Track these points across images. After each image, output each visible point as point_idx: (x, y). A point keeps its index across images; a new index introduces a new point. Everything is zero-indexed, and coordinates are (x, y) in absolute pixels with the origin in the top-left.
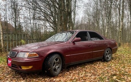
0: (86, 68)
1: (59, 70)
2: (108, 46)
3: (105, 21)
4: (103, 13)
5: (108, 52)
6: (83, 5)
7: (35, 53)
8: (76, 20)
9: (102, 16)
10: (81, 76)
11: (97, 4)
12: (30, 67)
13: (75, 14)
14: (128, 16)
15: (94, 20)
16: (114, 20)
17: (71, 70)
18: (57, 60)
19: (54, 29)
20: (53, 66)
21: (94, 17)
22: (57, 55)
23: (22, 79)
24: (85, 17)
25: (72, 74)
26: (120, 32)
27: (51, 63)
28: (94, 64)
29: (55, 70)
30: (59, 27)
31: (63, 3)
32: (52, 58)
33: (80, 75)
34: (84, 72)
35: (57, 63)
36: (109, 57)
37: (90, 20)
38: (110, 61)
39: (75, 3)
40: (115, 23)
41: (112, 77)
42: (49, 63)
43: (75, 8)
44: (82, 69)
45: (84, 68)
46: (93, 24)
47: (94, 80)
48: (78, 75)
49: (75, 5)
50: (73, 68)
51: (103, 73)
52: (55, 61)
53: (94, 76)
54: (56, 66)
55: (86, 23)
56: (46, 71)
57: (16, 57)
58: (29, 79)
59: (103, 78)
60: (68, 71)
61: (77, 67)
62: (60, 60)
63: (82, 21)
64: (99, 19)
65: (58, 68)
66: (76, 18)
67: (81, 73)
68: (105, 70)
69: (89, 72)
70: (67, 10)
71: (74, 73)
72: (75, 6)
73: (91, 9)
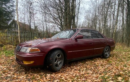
0: (87, 64)
1: (60, 66)
2: (108, 44)
3: (101, 25)
4: (100, 18)
5: (107, 49)
6: (84, 11)
7: (37, 48)
8: (78, 24)
9: (99, 21)
10: (82, 73)
11: (95, 11)
12: (32, 62)
13: (77, 19)
14: (120, 21)
15: (92, 24)
16: (109, 24)
17: (73, 66)
18: (59, 55)
19: (60, 29)
20: (55, 62)
21: (92, 22)
22: (59, 51)
23: (24, 73)
24: (85, 22)
25: (73, 69)
26: (114, 33)
27: (53, 59)
28: (94, 60)
29: (57, 65)
30: (64, 27)
31: (69, 7)
32: (54, 54)
33: (81, 71)
34: (85, 69)
35: (59, 58)
36: (107, 54)
37: (89, 24)
38: (108, 58)
39: (78, 10)
40: (109, 26)
41: (117, 78)
42: (51, 59)
43: (78, 14)
44: (83, 65)
45: (85, 63)
46: (92, 27)
47: (96, 79)
48: (79, 71)
49: (78, 11)
50: (75, 63)
51: (105, 72)
52: (57, 56)
53: (95, 74)
54: (58, 62)
55: (86, 26)
56: (48, 67)
57: (20, 51)
58: (31, 73)
59: (105, 78)
60: (69, 67)
61: (79, 62)
62: (62, 56)
63: (83, 25)
64: (96, 23)
65: (60, 63)
66: (78, 22)
67: (82, 69)
68: (106, 67)
69: (90, 69)
70: (71, 14)
71: (75, 68)
72: (78, 13)
73: (91, 15)
